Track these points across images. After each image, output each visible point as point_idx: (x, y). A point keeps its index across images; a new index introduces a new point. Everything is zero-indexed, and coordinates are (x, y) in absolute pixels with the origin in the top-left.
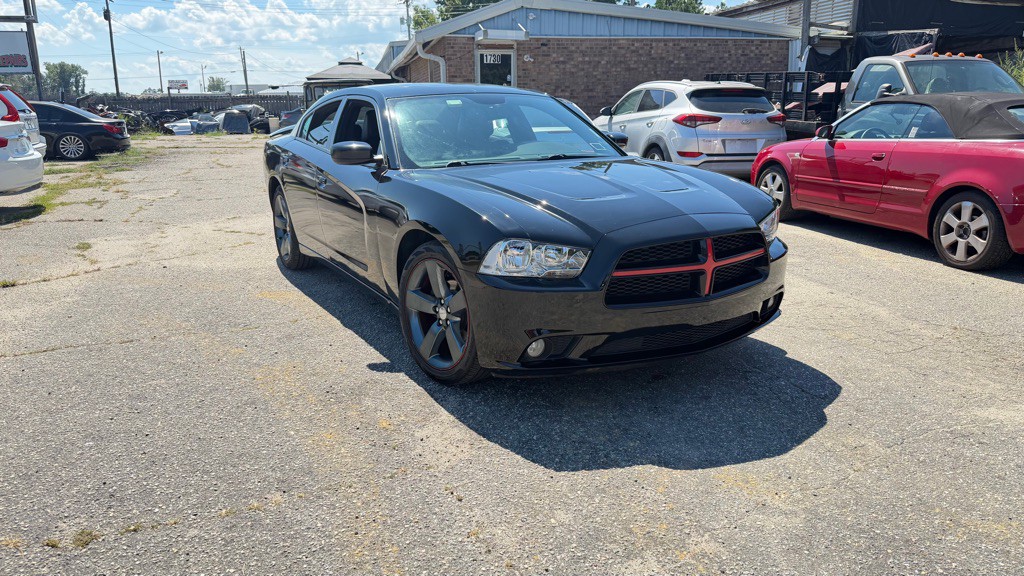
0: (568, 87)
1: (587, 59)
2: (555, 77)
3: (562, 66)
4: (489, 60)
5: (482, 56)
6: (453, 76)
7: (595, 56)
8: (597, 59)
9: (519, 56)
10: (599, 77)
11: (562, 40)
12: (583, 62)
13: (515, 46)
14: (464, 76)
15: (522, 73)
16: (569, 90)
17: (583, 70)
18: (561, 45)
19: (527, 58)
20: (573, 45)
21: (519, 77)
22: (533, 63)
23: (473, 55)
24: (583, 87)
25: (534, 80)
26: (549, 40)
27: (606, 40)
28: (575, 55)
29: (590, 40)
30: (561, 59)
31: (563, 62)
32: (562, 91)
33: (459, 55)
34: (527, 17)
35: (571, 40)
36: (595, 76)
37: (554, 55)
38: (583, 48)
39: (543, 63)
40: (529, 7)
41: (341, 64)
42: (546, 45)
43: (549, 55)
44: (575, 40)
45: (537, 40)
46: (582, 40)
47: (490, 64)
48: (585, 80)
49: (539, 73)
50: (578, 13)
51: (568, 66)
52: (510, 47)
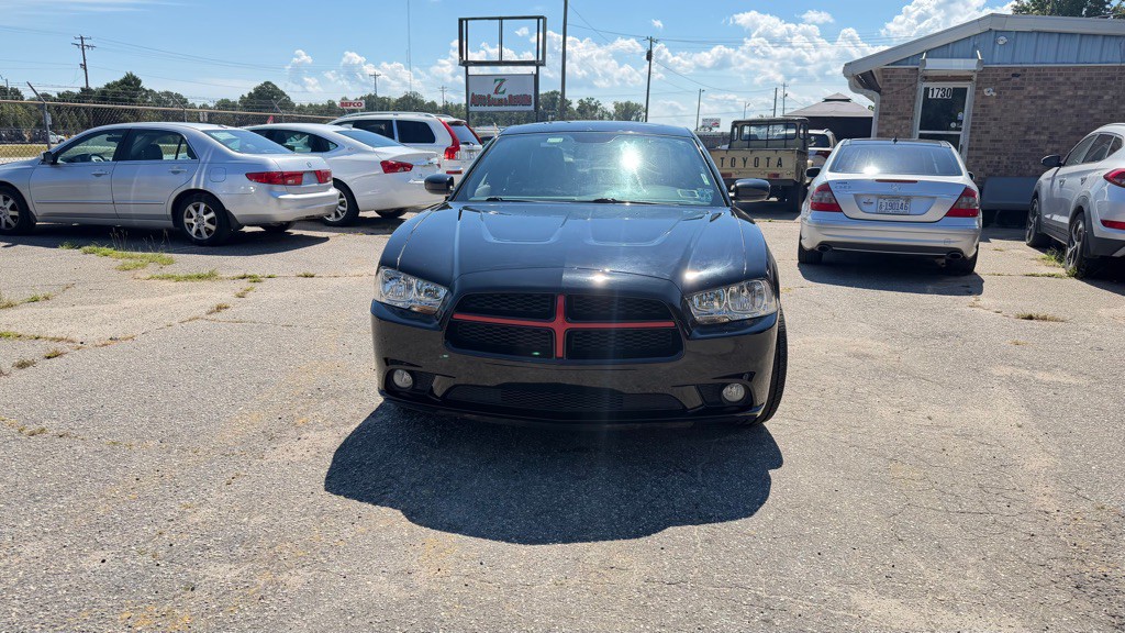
0: (1047, 128)
1: (1080, 93)
2: (1029, 116)
3: (1040, 102)
4: (936, 94)
5: (927, 90)
6: (885, 114)
7: (1095, 89)
8: (1096, 93)
9: (979, 89)
10: (1097, 116)
11: (1044, 69)
12: (1075, 97)
13: (975, 78)
14: (899, 114)
15: (978, 110)
16: (1047, 132)
17: (1073, 106)
18: (1042, 75)
19: (989, 92)
20: (1061, 75)
21: (974, 115)
22: (997, 97)
23: (915, 90)
24: (1069, 129)
25: (995, 119)
26: (1025, 70)
27: (1114, 68)
28: (1063, 88)
29: (1089, 68)
30: (1041, 93)
31: (1042, 97)
32: (1036, 133)
33: (896, 89)
34: (995, 42)
35: (1059, 69)
36: (1092, 115)
37: (1030, 88)
38: (1076, 79)
39: (1012, 98)
40: (999, 29)
41: (827, 100)
42: (1018, 76)
43: (1023, 88)
44: (1065, 69)
45: (1007, 69)
46: (1075, 69)
47: (937, 99)
48: (1075, 120)
49: (1003, 111)
50: (1073, 34)
51: (1049, 102)
52: (968, 79)
